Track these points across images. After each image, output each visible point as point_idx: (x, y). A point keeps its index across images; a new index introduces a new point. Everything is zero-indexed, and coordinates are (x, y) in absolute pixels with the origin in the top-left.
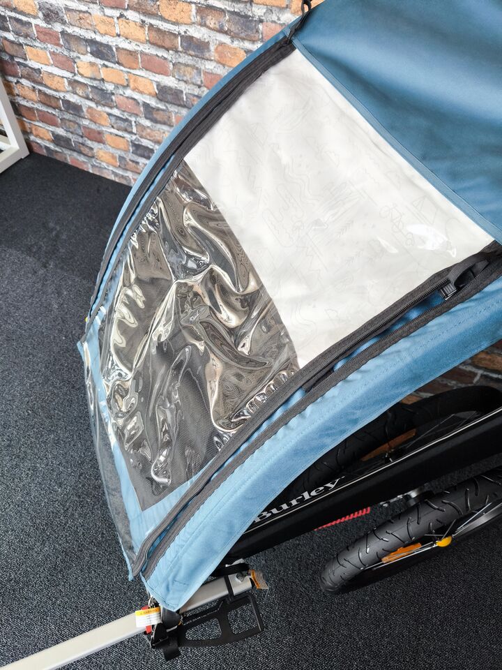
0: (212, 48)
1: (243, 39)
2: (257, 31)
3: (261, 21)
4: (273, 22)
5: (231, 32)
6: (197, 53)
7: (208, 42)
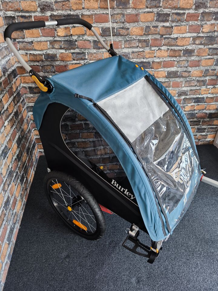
0: (58, 56)
1: (70, 49)
2: (75, 45)
3: (76, 41)
4: (81, 40)
5: (65, 48)
6: (51, 60)
7: (56, 54)
